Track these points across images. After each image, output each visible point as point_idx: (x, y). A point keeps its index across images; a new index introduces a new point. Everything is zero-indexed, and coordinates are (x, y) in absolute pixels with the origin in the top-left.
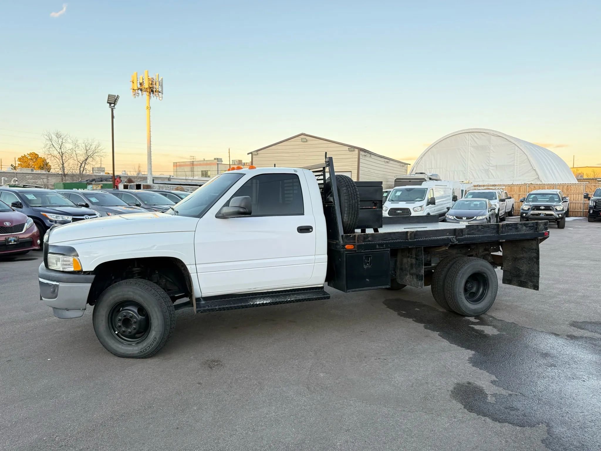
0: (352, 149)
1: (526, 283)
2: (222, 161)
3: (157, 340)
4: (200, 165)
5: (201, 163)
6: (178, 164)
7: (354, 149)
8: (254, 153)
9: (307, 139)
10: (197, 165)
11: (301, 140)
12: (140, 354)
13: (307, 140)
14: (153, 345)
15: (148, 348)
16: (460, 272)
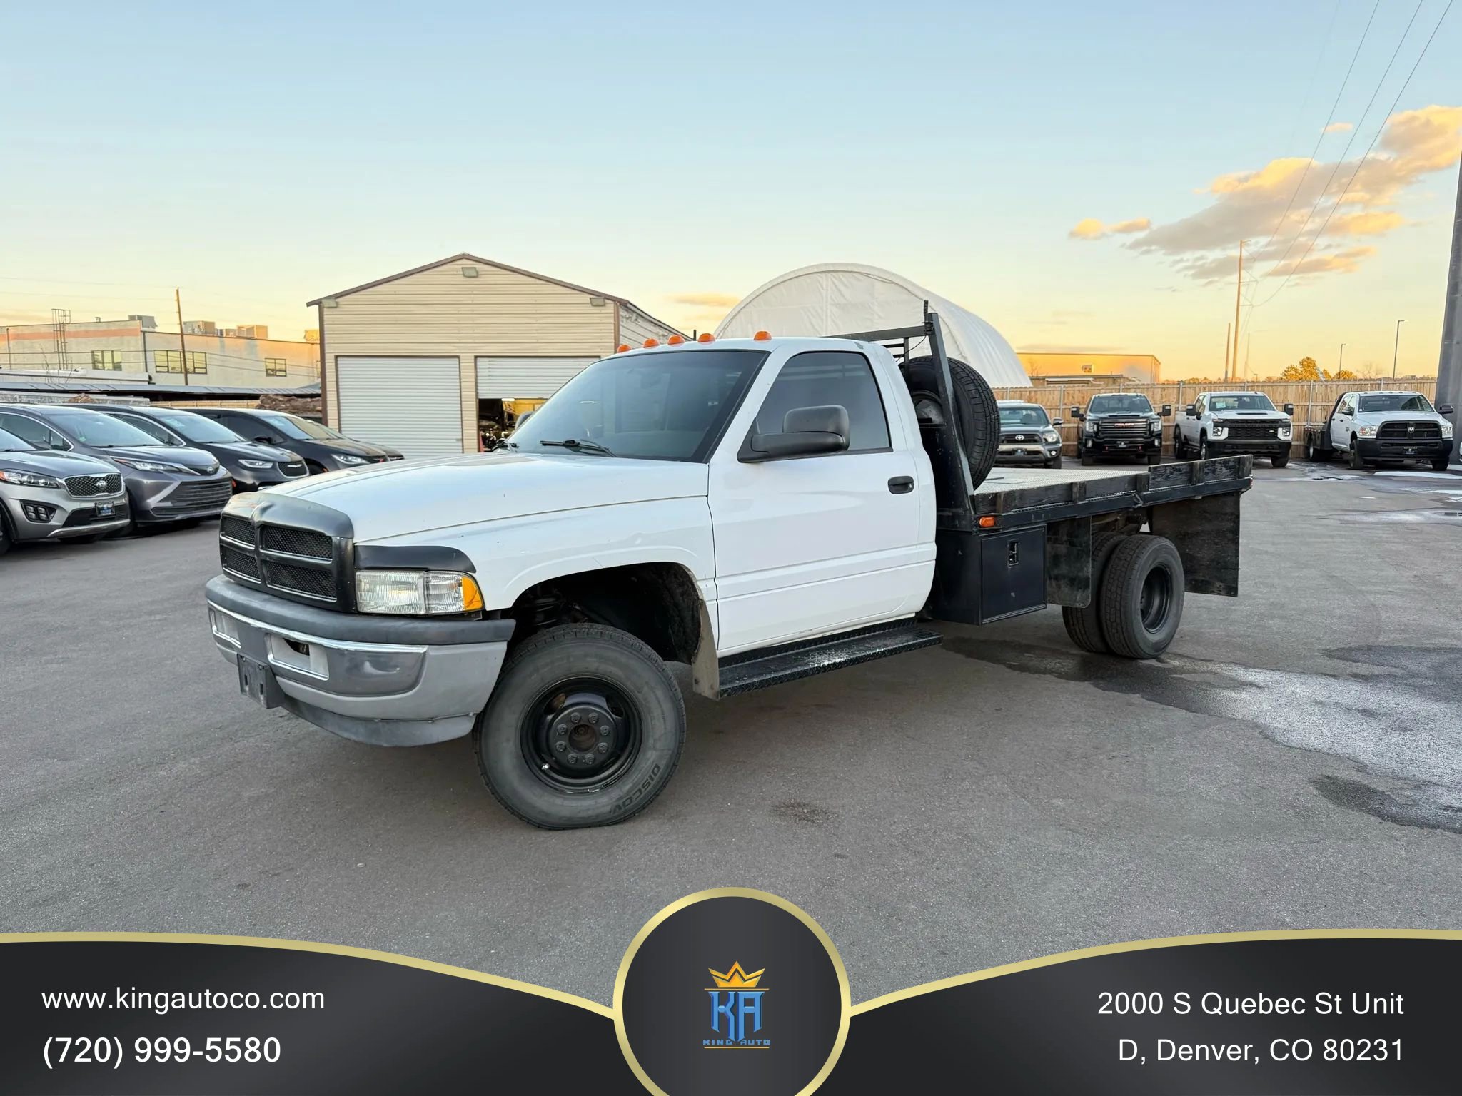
0: (600, 301)
1: (1208, 583)
2: (155, 325)
3: (659, 774)
4: (87, 334)
5: (91, 328)
6: (11, 331)
7: (604, 301)
8: (326, 303)
9: (477, 269)
10: (76, 335)
11: (463, 271)
12: (614, 813)
13: (477, 272)
14: (651, 786)
15: (638, 794)
16: (1136, 566)
